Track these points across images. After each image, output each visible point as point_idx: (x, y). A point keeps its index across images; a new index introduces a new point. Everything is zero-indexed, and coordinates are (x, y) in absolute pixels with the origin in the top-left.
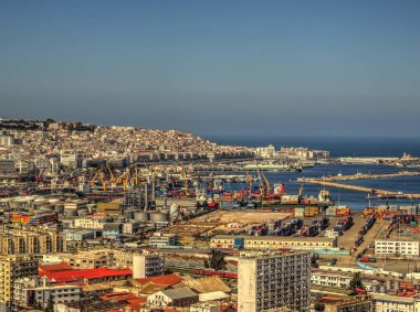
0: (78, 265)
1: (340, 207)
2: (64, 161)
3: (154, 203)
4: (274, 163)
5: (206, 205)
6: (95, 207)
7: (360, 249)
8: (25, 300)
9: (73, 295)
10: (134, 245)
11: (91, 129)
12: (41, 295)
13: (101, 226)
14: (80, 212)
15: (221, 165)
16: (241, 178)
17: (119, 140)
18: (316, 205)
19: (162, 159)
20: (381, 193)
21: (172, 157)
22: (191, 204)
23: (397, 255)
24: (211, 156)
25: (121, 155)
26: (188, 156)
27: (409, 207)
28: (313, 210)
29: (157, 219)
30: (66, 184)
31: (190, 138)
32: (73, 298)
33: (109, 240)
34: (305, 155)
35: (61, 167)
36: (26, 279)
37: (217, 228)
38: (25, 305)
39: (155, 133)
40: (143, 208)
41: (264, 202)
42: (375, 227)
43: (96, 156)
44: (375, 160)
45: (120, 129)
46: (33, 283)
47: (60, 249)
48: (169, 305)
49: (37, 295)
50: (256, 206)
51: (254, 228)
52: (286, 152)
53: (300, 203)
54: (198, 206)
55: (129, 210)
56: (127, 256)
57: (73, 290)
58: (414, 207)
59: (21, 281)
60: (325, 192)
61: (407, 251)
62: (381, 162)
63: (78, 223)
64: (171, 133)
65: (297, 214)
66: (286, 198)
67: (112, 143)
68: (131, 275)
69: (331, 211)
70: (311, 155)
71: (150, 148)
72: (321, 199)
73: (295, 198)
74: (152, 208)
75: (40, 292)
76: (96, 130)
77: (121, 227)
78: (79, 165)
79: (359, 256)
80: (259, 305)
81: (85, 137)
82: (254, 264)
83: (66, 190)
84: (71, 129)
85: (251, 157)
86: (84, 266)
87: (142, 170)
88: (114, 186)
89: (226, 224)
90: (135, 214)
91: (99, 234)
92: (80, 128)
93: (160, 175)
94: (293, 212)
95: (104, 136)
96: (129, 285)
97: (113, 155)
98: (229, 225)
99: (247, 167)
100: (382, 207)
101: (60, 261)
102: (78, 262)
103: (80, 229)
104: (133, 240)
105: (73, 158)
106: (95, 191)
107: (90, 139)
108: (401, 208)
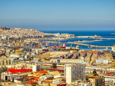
0: (16, 68)
1: (82, 50)
2: (3, 38)
3: (31, 50)
4: (60, 38)
5: (45, 50)
6: (15, 51)
7: (91, 62)
8: (5, 78)
9: (18, 77)
10: (28, 62)
11: (9, 29)
12: (9, 77)
13: (18, 56)
14: (11, 52)
15: (46, 39)
16: (52, 42)
17: (17, 32)
18: (76, 50)
19: (29, 37)
20: (92, 46)
21: (32, 37)
22: (41, 50)
23: (102, 63)
24: (43, 36)
25: (18, 36)
26: (36, 36)
27: (101, 50)
28: (75, 51)
29: (33, 54)
30: (5, 45)
31: (36, 31)
32: (18, 78)
33: (21, 60)
34: (68, 36)
35: (2, 40)
36: (5, 73)
37: (50, 57)
38: (5, 80)
39: (27, 30)
40: (28, 51)
41: (61, 49)
42: (93, 55)
43: (11, 37)
44: (87, 37)
45: (17, 29)
46: (6, 74)
47: (10, 63)
48: (46, 79)
49: (8, 77)
50: (59, 50)
51: (61, 56)
52: (63, 35)
53: (71, 49)
54: (43, 50)
55: (24, 52)
56: (30, 65)
57: (18, 75)
58: (103, 50)
59: (3, 73)
60: (78, 46)
61: (105, 62)
62: (89, 37)
63: (11, 56)
64: (31, 30)
65: (71, 52)
66: (67, 48)
67: (15, 33)
68: (32, 71)
69: (80, 51)
70: (70, 36)
71: (26, 34)
72: (77, 48)
73: (69, 48)
74: (31, 51)
75: (9, 76)
76: (11, 29)
77: (24, 57)
78: (7, 39)
79: (92, 64)
80: (72, 79)
81: (8, 31)
82: (70, 68)
83: (5, 46)
84: (3, 29)
85: (53, 36)
86: (18, 68)
87: (25, 40)
88: (18, 45)
89: (52, 55)
90: (27, 53)
91: (18, 59)
92: (6, 29)
93: (30, 42)
94: (70, 52)
95: (13, 31)
96: (32, 73)
97: (16, 36)
98: (53, 56)
99: (53, 39)
100: (94, 50)
101: (11, 67)
102: (17, 67)
103: (12, 57)
104: (28, 60)
105: (5, 37)
106: (13, 46)
107: (9, 32)
108: (99, 50)
